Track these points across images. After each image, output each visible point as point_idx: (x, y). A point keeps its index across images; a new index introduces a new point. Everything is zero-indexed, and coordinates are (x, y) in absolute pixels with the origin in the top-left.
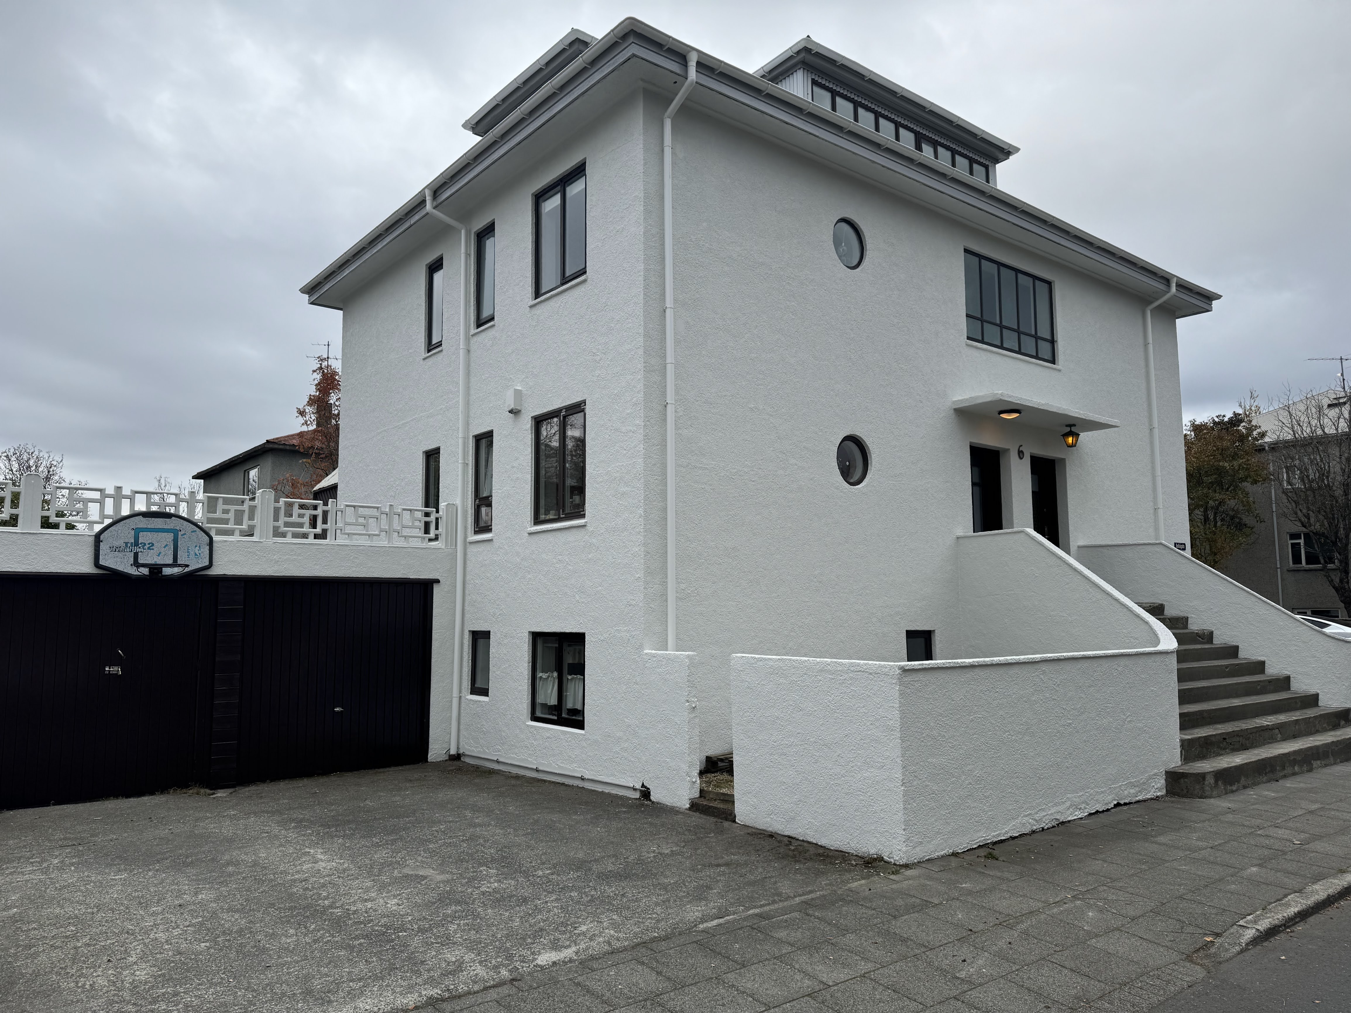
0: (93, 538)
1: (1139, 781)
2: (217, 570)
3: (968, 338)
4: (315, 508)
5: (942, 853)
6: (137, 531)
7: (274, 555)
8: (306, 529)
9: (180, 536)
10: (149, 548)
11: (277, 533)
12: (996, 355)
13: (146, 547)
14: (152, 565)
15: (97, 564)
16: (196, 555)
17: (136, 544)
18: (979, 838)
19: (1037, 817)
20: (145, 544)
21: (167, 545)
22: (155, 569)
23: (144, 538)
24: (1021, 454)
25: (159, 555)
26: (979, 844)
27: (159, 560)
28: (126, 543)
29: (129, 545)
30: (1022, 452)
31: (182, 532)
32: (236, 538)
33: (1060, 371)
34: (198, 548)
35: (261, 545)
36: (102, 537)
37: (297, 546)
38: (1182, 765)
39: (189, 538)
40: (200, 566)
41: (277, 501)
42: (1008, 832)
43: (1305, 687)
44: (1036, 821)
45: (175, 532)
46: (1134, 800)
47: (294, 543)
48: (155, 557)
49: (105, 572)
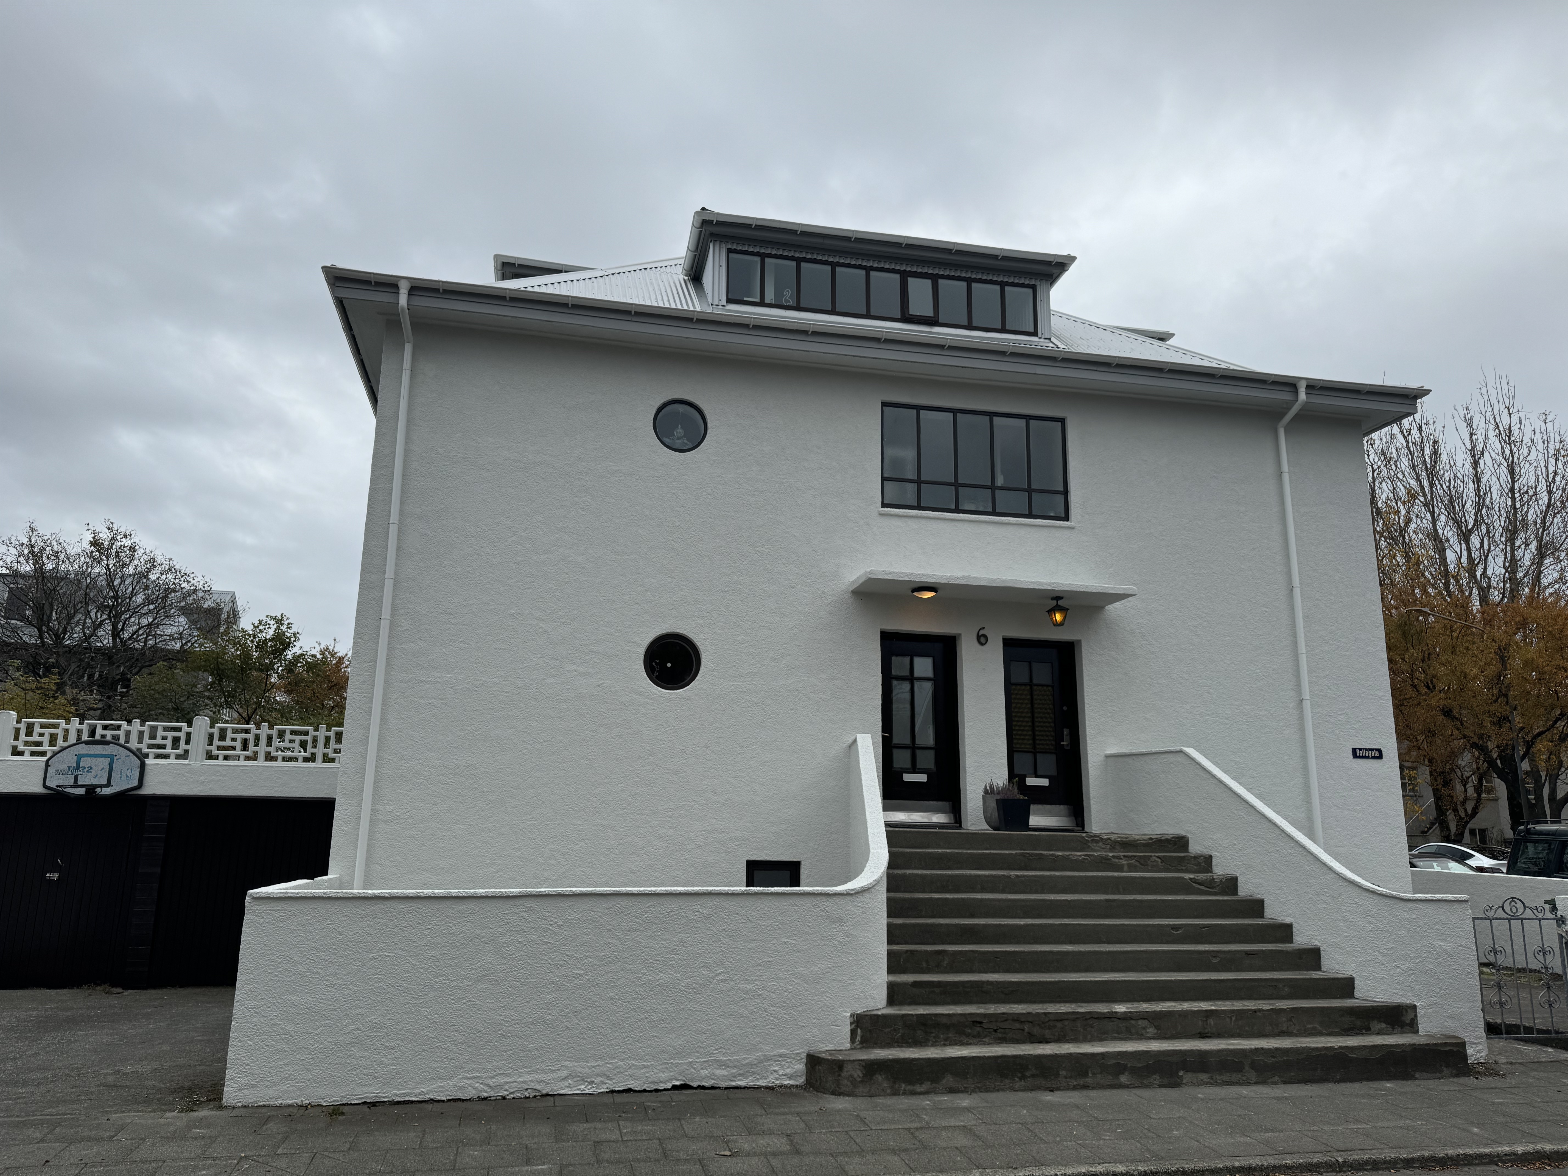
0: (44, 763)
1: (738, 1061)
2: (148, 789)
3: (884, 505)
4: (247, 731)
5: (290, 1102)
6: (79, 757)
7: (201, 776)
8: (238, 752)
9: (115, 761)
10: (87, 771)
11: (210, 756)
12: (939, 521)
13: (85, 770)
14: (88, 786)
15: (44, 786)
16: (127, 776)
17: (78, 767)
18: (366, 1093)
19: (491, 1082)
20: (85, 768)
21: (103, 768)
22: (91, 789)
23: (85, 763)
24: (982, 639)
25: (95, 777)
26: (363, 1101)
27: (95, 782)
28: (69, 767)
29: (71, 769)
30: (985, 636)
31: (117, 757)
32: (172, 761)
33: (1072, 528)
34: (129, 771)
35: (189, 767)
36: (50, 762)
37: (223, 768)
38: (851, 1049)
39: (124, 762)
40: (130, 786)
41: (212, 726)
42: (425, 1094)
43: (1337, 967)
44: (490, 1087)
45: (112, 757)
46: (724, 1084)
47: (221, 765)
48: (92, 779)
49: (50, 792)
